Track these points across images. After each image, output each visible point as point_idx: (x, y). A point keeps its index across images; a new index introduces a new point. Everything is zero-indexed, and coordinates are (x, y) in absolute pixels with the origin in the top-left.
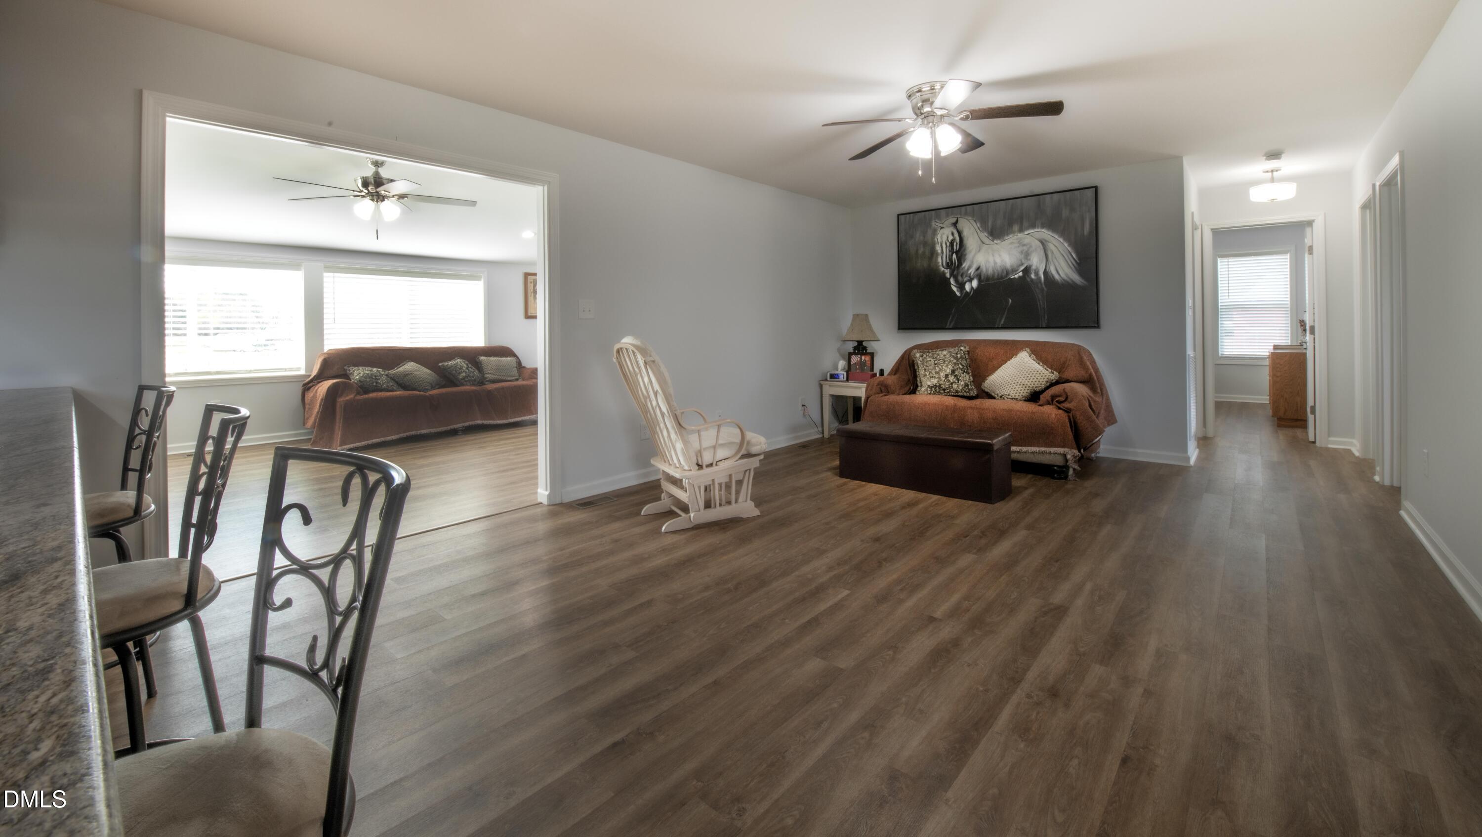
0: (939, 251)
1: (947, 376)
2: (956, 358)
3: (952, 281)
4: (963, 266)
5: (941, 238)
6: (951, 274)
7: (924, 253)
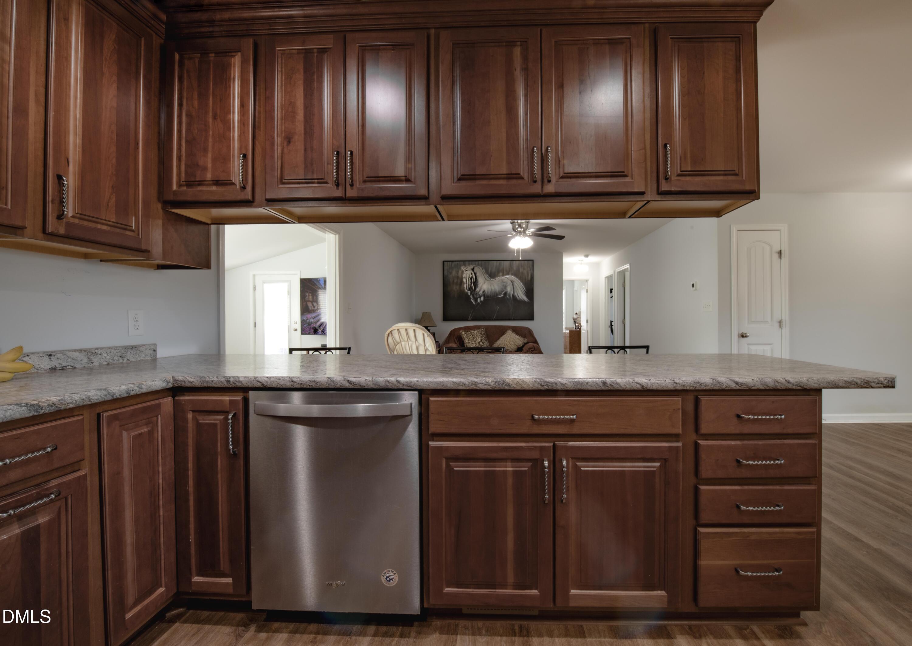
0: (465, 282)
1: (479, 343)
2: (481, 334)
3: (471, 297)
4: (477, 290)
5: (466, 275)
6: (471, 294)
7: (457, 282)
